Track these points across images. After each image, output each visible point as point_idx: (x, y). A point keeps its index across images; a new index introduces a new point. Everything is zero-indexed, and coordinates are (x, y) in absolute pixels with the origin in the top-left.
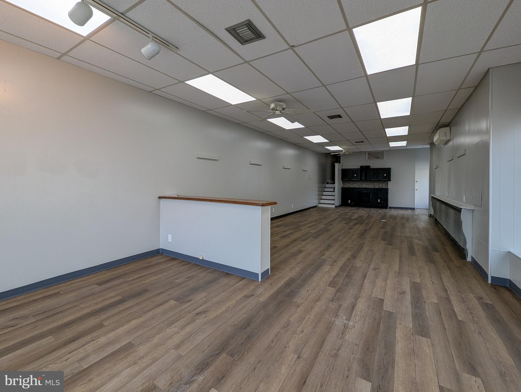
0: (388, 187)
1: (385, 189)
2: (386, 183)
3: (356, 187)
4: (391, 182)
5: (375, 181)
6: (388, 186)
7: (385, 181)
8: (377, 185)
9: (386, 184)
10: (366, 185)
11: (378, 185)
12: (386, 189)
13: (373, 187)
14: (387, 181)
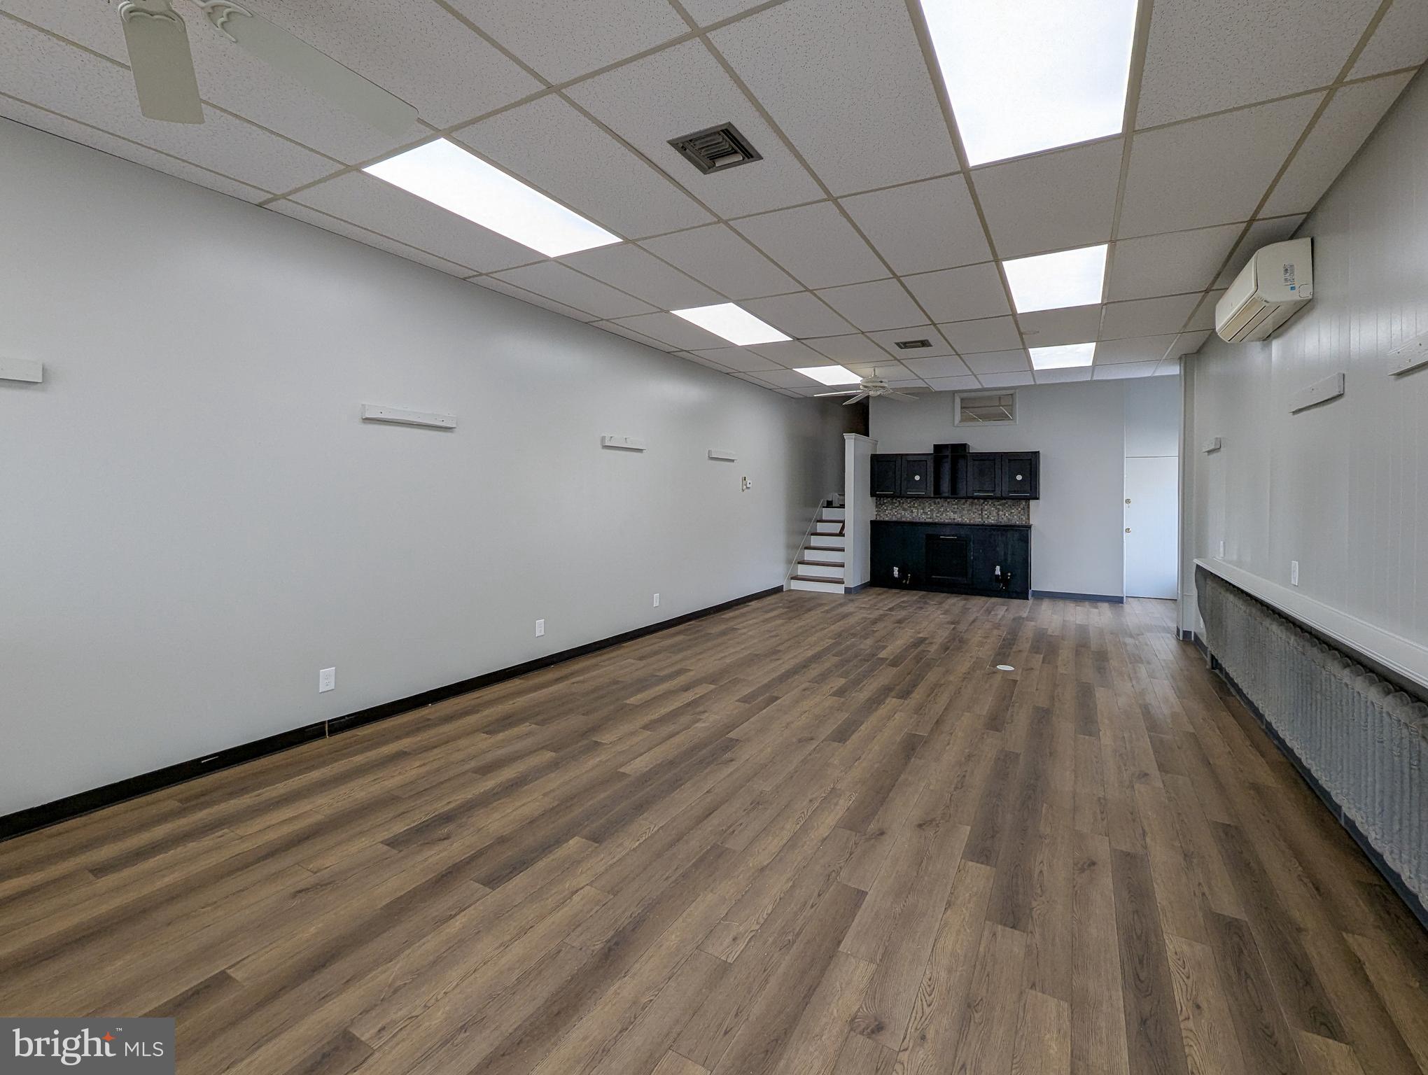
0: (1029, 519)
1: (1019, 526)
2: (1022, 506)
3: (923, 520)
4: (1041, 501)
5: (985, 498)
6: (1029, 515)
7: (1020, 499)
8: (992, 515)
9: (1023, 509)
10: (955, 513)
11: (995, 514)
12: (1023, 526)
13: (978, 520)
14: (1028, 499)
